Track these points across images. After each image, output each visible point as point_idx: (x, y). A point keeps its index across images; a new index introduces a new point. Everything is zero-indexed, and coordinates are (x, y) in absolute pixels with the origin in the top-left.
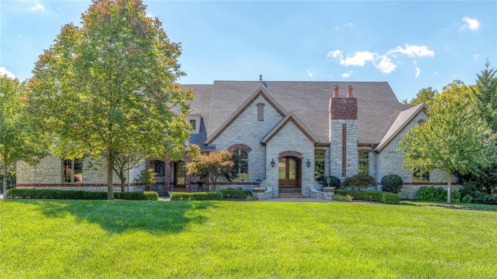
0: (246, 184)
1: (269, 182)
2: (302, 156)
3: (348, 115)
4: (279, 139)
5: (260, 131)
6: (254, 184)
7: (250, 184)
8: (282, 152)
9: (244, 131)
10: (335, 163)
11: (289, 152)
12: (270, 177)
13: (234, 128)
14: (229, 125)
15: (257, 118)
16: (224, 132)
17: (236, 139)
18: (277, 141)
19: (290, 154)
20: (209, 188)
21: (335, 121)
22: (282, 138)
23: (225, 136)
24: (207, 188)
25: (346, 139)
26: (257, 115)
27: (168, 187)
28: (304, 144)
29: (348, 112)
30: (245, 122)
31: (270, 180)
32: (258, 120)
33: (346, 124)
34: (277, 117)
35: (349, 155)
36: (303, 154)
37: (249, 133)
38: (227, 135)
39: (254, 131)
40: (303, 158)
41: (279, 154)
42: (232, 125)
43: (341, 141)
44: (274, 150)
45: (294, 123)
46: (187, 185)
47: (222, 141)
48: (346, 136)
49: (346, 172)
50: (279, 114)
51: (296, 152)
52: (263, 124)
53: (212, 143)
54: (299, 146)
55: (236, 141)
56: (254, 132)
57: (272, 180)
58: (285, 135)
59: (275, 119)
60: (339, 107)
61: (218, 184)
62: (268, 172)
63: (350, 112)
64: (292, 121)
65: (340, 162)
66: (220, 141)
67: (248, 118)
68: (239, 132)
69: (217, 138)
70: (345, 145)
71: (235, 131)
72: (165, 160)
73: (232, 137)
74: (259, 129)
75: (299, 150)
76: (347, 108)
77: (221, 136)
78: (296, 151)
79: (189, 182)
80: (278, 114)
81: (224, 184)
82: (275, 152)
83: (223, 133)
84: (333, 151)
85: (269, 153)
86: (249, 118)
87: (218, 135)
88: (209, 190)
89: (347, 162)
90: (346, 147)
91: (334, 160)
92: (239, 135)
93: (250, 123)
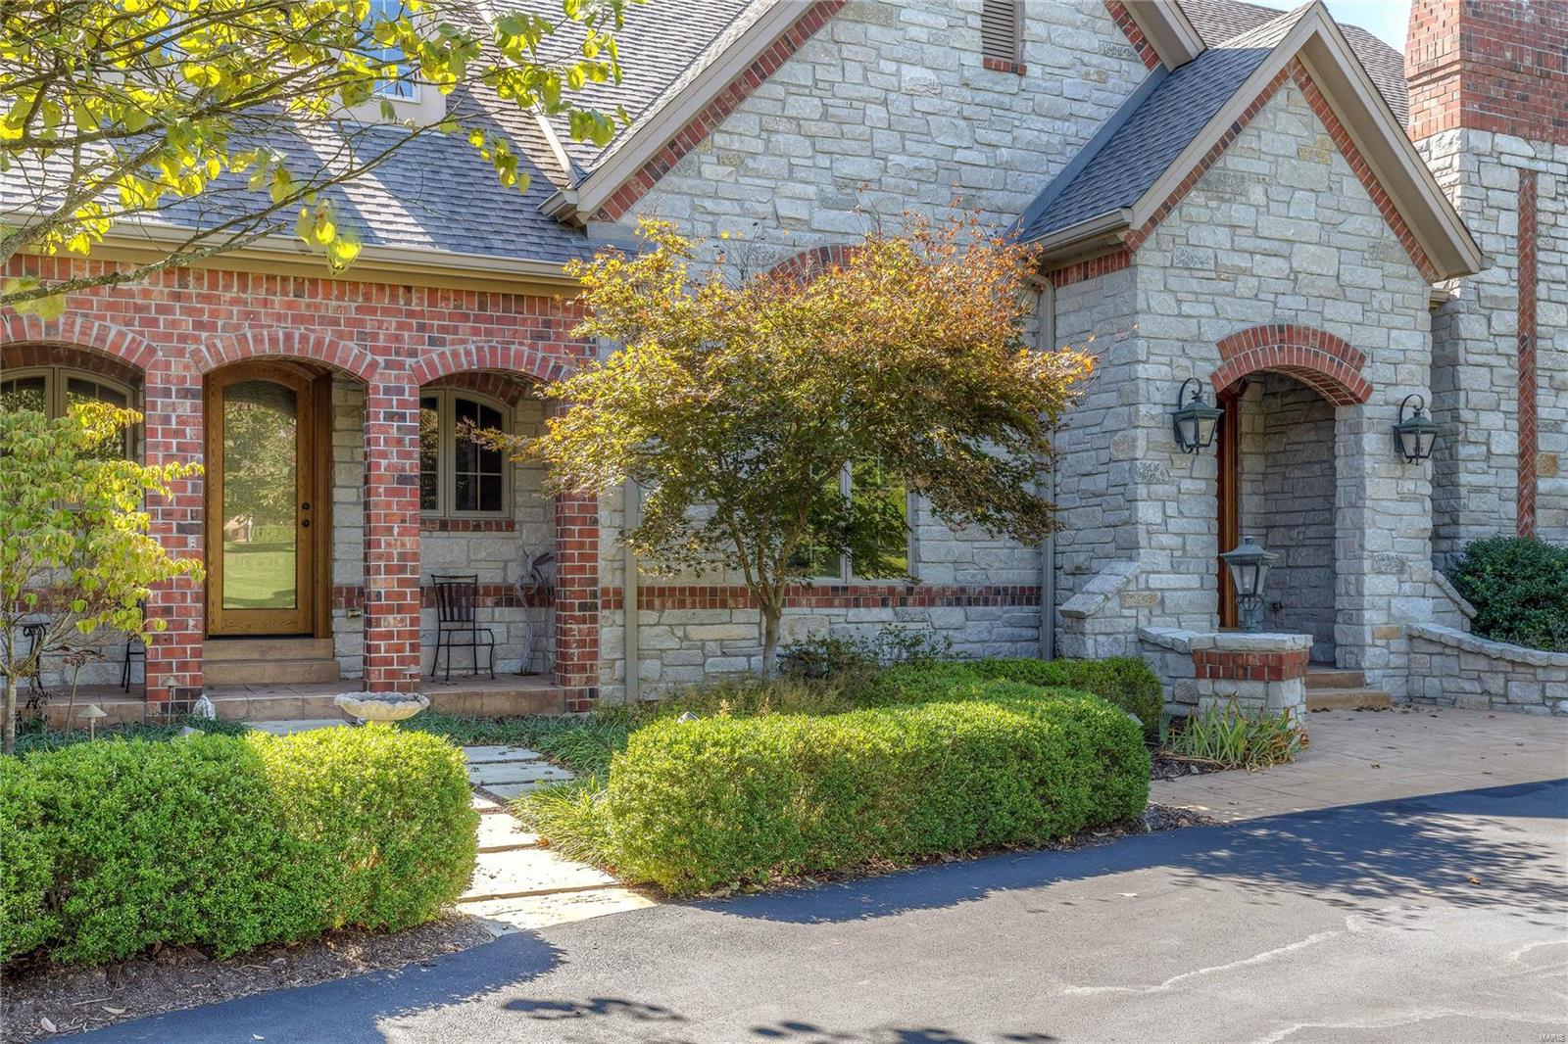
0: (903, 603)
1: (1155, 581)
2: (1366, 373)
3: (1544, 111)
4: (1219, 217)
5: (1004, 154)
6: (958, 602)
7: (932, 603)
8: (1240, 327)
9: (882, 140)
10: (1484, 448)
11: (1285, 332)
12: (1165, 540)
13: (808, 107)
14: (771, 72)
15: (975, 39)
16: (729, 124)
17: (826, 203)
18: (1206, 235)
19: (1290, 350)
20: (595, 643)
21: (1481, 140)
22: (1240, 213)
23: (738, 162)
24: (582, 644)
25: (1535, 281)
26: (976, 22)
27: (184, 639)
28: (1374, 278)
29: (1543, 93)
30: (892, 67)
31: (1162, 560)
32: (987, 65)
33: (1534, 173)
34: (1114, 64)
35: (1553, 392)
36: (1368, 362)
37: (920, 162)
38: (753, 155)
39: (954, 147)
40: (1370, 390)
41: (1221, 345)
42: (793, 71)
43: (1514, 292)
44: (1186, 308)
45: (1312, 103)
46: (389, 610)
47: (708, 204)
48: (1541, 256)
49: (1539, 512)
50: (1126, 41)
51: (1328, 341)
52: (1019, 104)
53: (626, 219)
54: (1342, 291)
55: (824, 218)
56: (960, 155)
57: (1175, 569)
58: (1257, 194)
59: (1103, 77)
60: (1501, 48)
61: (682, 605)
62: (1150, 498)
63: (1555, 95)
64: (1302, 87)
65: (1507, 443)
66: (694, 207)
67: (914, 32)
68: (846, 145)
69: (666, 169)
70: (1532, 317)
71: (812, 128)
72: (151, 351)
73: (791, 178)
74: (993, 137)
75: (1341, 321)
76: (1539, 58)
77: (707, 165)
78: (1329, 328)
79: (402, 583)
80: (1120, 38)
81: (724, 605)
82: (1194, 330)
83: (719, 139)
84: (1472, 359)
85: (1156, 330)
86: (923, 35)
87: (672, 144)
88: (594, 656)
89: (1545, 443)
90: (1534, 336)
91: (1477, 422)
92: (848, 168)
93: (931, 76)
